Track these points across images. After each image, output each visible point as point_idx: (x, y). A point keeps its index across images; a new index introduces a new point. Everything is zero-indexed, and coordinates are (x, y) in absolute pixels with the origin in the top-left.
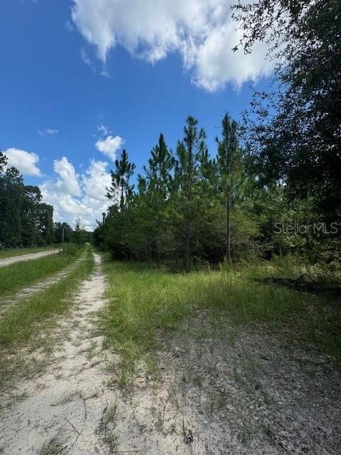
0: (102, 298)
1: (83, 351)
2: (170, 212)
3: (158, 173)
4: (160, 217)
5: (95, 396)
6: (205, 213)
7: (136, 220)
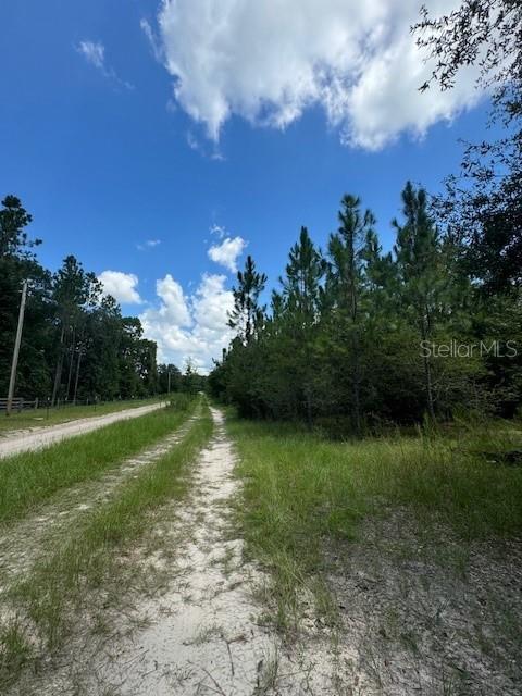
0: (232, 478)
1: (216, 562)
2: (325, 343)
3: (301, 285)
4: (309, 351)
5: (242, 639)
6: (382, 342)
7: (271, 357)
